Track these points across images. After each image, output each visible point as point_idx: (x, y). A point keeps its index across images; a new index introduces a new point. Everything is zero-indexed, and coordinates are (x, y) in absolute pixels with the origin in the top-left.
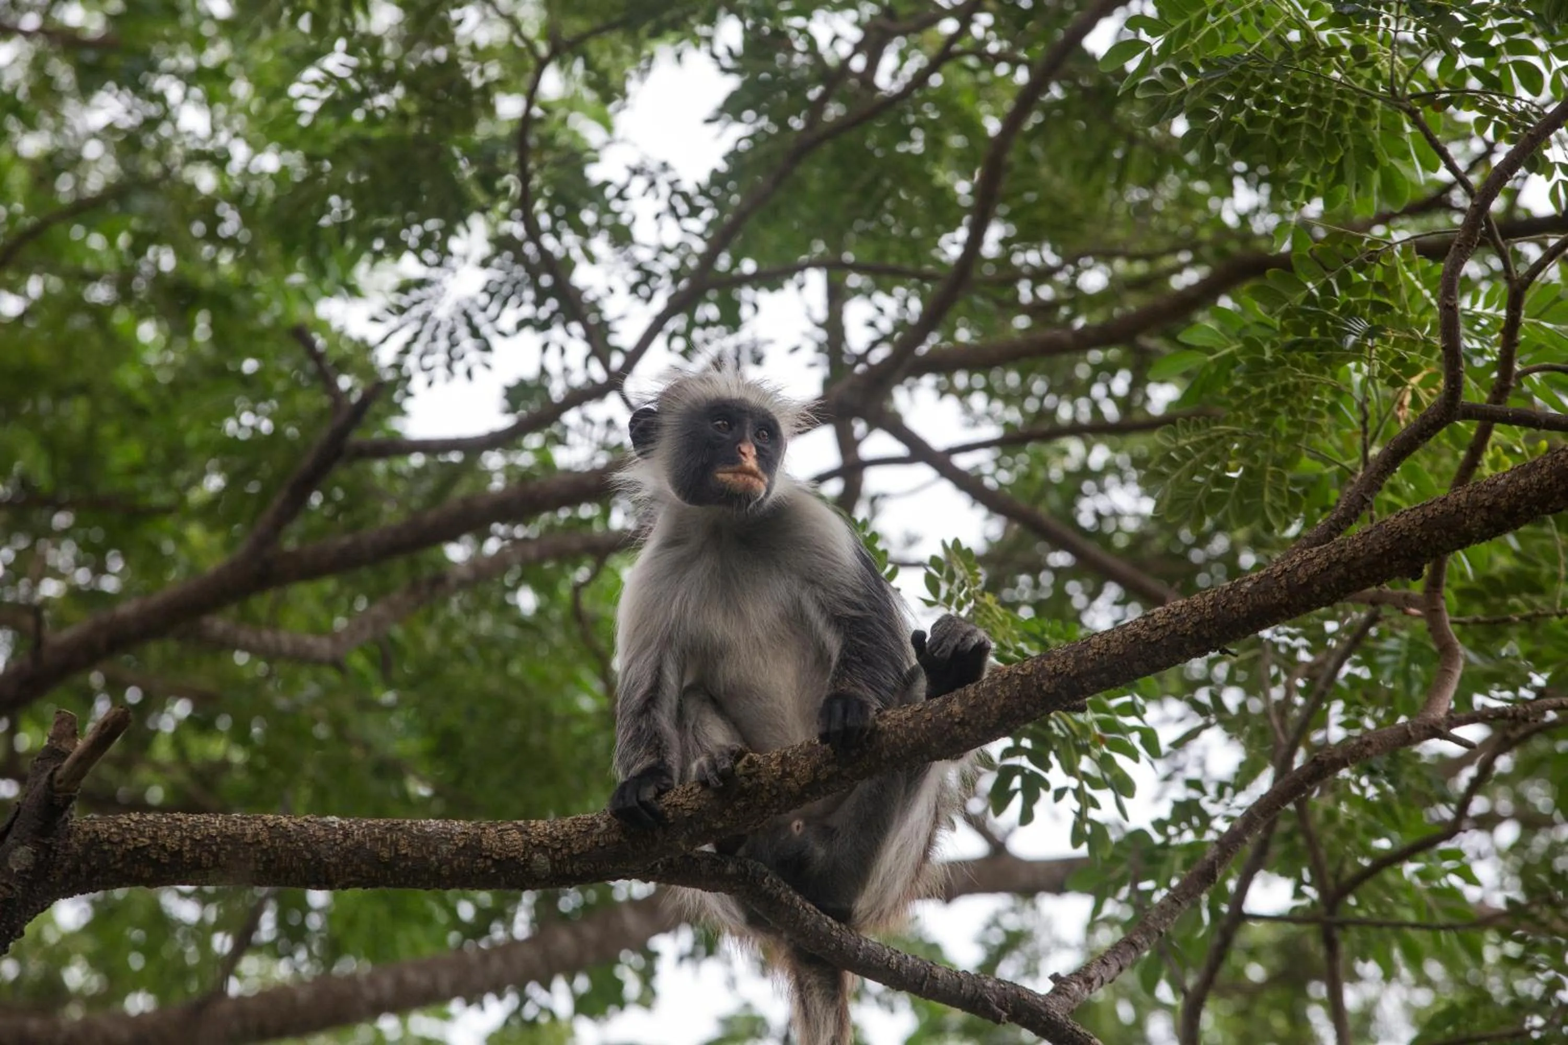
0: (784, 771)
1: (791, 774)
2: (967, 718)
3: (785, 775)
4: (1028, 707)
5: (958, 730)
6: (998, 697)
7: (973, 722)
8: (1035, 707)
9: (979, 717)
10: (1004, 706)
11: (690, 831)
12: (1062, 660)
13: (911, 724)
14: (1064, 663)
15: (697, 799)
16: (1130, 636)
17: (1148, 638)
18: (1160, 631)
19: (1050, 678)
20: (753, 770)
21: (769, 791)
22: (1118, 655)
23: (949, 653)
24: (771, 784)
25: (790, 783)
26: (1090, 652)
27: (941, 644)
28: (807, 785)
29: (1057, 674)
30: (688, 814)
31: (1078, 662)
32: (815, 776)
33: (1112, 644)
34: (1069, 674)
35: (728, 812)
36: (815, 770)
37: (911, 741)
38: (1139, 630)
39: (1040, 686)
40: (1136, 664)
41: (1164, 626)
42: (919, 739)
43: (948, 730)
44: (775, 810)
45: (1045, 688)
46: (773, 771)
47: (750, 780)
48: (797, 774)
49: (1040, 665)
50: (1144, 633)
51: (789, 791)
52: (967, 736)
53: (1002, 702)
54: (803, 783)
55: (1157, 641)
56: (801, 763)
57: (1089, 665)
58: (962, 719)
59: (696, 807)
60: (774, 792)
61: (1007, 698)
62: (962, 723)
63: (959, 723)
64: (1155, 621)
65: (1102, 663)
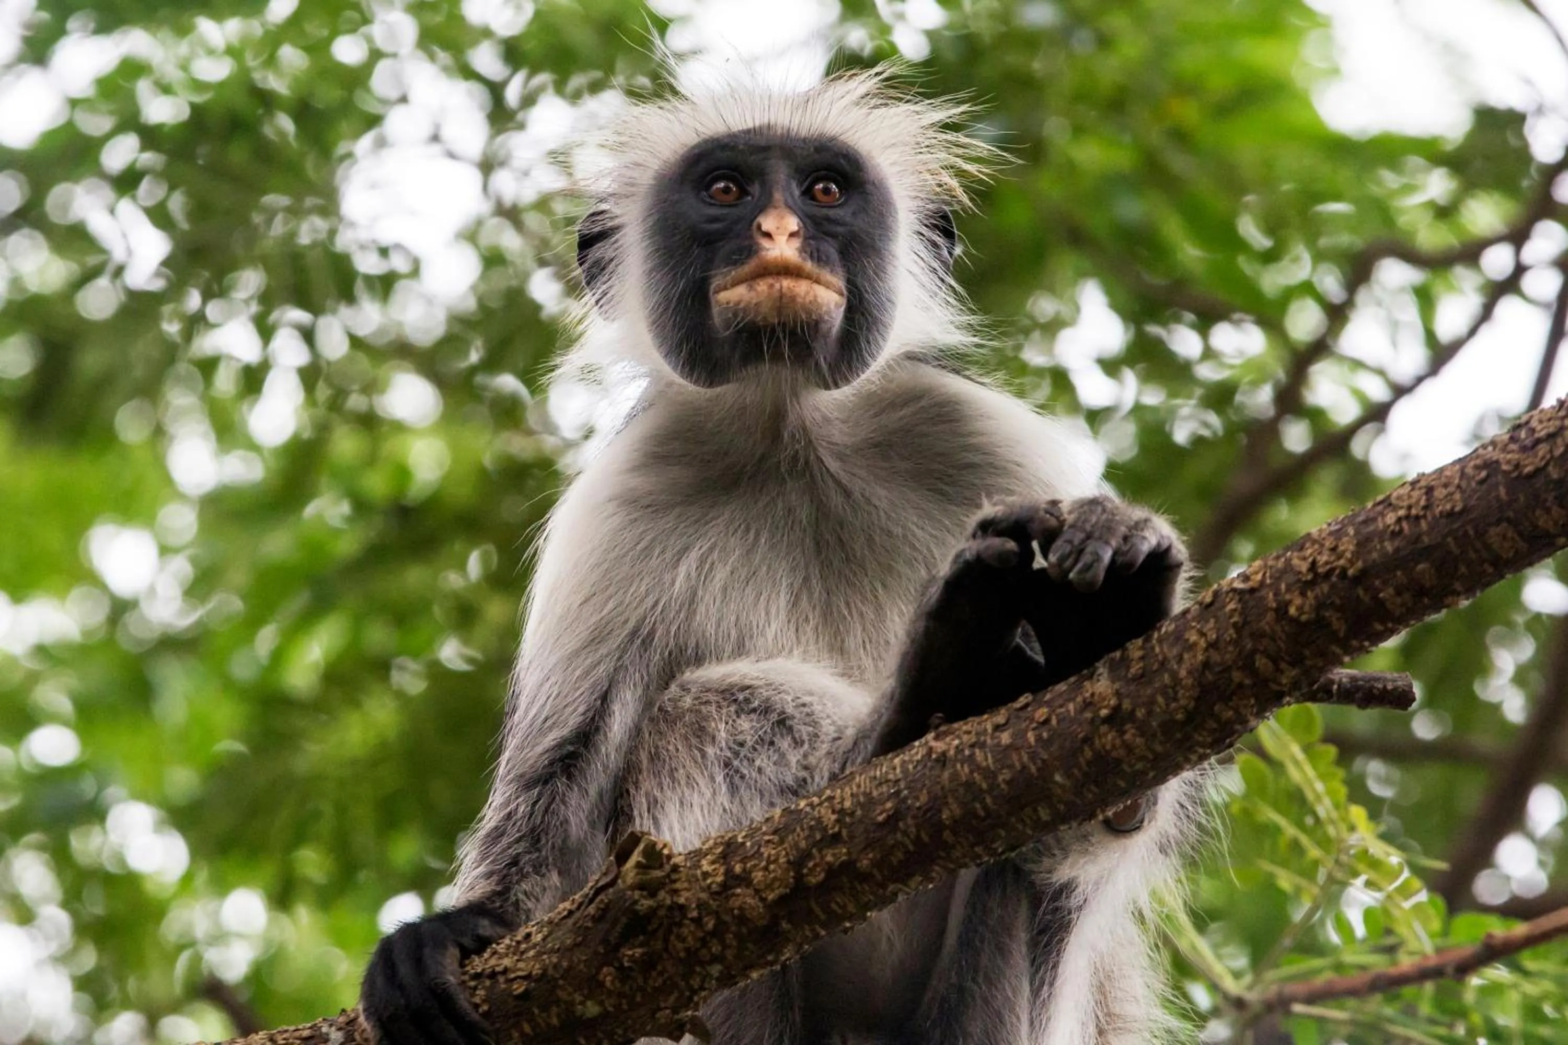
0: (729, 872)
1: (744, 880)
2: (1127, 705)
3: (732, 881)
4: (1261, 662)
5: (1108, 738)
6: (1192, 647)
7: (1140, 713)
8: (1275, 661)
9: (1152, 702)
10: (1206, 665)
11: (527, 1028)
12: (1328, 544)
13: (1005, 738)
14: (1333, 549)
15: (539, 954)
16: (1477, 467)
17: (1517, 466)
18: (1543, 449)
19: (1305, 587)
20: (658, 873)
21: (698, 921)
22: (1451, 514)
23: (1100, 572)
24: (701, 905)
25: (744, 897)
26: (1391, 518)
27: (1081, 552)
28: (782, 899)
29: (1317, 576)
30: (519, 988)
31: (1363, 544)
32: (799, 878)
33: (1440, 493)
34: (1344, 570)
35: (608, 975)
36: (798, 863)
37: (1004, 776)
38: (1496, 455)
39: (1281, 610)
40: (1493, 531)
41: (1551, 437)
42: (1024, 767)
43: (1087, 740)
44: (716, 970)
45: (1292, 611)
46: (706, 875)
47: (653, 895)
48: (758, 876)
49: (1281, 563)
50: (1506, 459)
51: (742, 919)
52: (1129, 748)
53: (1200, 657)
54: (771, 897)
55: (1538, 471)
56: (766, 851)
57: (1389, 547)
58: (1116, 709)
59: (537, 971)
60: (710, 924)
61: (1212, 645)
62: (1116, 718)
63: (1108, 720)
64: (1533, 430)
65: (1418, 538)
